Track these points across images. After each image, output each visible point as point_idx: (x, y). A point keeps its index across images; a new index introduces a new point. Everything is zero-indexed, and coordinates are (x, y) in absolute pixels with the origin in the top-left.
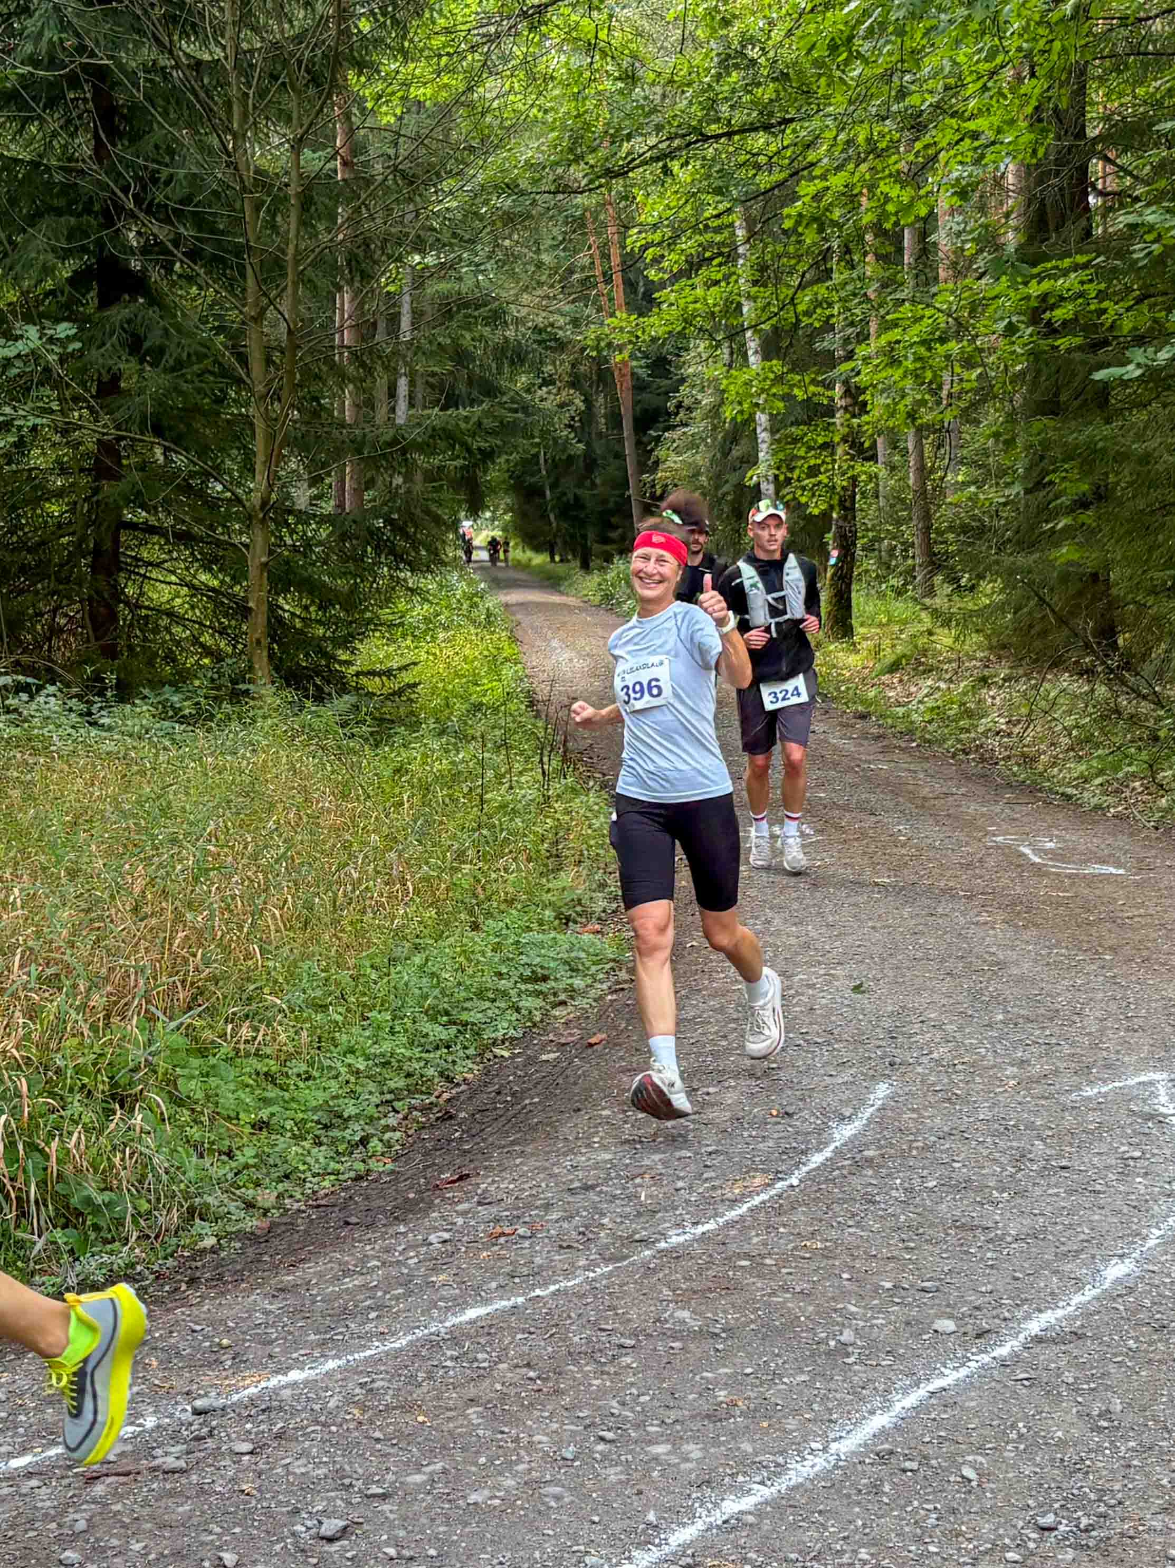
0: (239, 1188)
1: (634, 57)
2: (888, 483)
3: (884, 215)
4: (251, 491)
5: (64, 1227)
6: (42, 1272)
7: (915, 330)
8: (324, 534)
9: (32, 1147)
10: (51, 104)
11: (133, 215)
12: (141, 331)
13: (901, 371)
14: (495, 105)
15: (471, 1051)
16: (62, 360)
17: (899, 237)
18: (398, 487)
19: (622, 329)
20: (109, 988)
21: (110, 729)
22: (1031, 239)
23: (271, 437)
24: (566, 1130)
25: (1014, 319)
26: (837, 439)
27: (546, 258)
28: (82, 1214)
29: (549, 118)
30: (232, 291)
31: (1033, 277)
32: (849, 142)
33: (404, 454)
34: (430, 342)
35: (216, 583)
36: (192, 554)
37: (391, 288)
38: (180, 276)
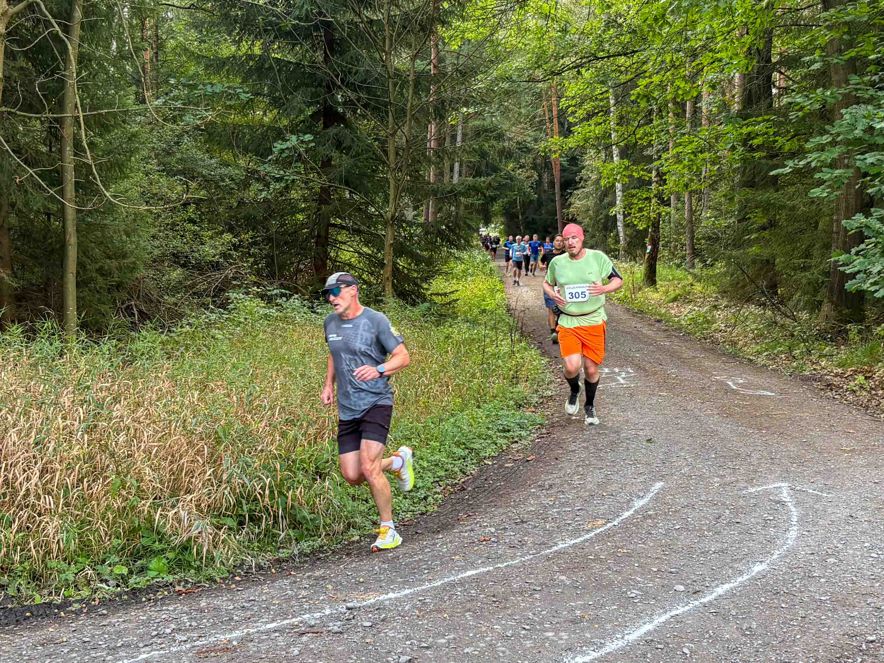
0: (370, 515)
1: (567, 22)
2: (675, 216)
3: (677, 96)
4: (387, 211)
5: (294, 529)
6: (283, 548)
7: (690, 147)
8: (418, 231)
9: (281, 493)
10: (306, 38)
11: (339, 87)
12: (341, 139)
13: (682, 166)
14: (503, 42)
15: (475, 461)
16: (307, 151)
17: (684, 105)
18: (452, 212)
19: (556, 144)
20: (317, 426)
21: (321, 314)
22: (744, 108)
23: (397, 188)
24: (514, 497)
25: (735, 143)
26: (652, 196)
27: (523, 111)
28: (301, 523)
29: (528, 47)
30: (382, 123)
31: (745, 125)
32: (663, 62)
33: (455, 197)
34: (470, 147)
35: (370, 252)
36: (360, 238)
37: (453, 123)
38: (360, 115)
